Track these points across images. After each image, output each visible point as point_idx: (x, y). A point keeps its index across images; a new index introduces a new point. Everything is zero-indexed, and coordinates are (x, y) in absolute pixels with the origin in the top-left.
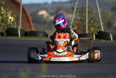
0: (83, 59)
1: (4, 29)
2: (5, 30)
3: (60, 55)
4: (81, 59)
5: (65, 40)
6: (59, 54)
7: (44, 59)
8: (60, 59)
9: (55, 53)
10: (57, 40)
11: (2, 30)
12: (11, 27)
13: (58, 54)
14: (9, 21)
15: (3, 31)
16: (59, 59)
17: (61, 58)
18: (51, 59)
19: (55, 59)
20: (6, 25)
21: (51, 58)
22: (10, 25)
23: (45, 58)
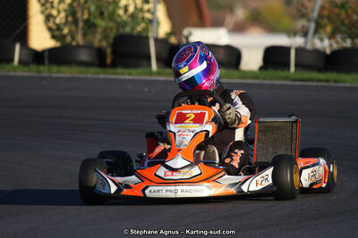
0: (250, 190)
1: (106, 37)
2: (111, 41)
3: (177, 176)
4: (245, 188)
5: (197, 128)
6: (175, 173)
7: (125, 192)
8: (176, 191)
9: (161, 171)
10: (172, 127)
11: (100, 41)
12: (128, 30)
13: (170, 173)
14: (121, 12)
15: (104, 44)
16: (171, 191)
17: (179, 188)
18: (147, 192)
19: (158, 191)
20: (111, 24)
21: (147, 187)
22: (124, 24)
23: (127, 186)
